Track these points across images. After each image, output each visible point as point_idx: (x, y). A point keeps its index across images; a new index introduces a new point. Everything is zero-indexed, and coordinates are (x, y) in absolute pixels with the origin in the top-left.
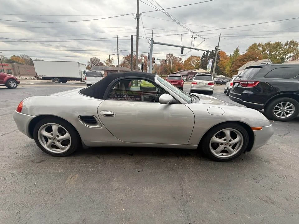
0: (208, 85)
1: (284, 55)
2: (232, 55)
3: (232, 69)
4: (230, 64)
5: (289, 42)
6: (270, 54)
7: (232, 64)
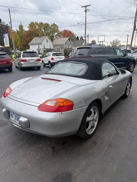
0: (37, 61)
1: (53, 34)
2: (18, 30)
3: (22, 43)
4: (19, 39)
5: (53, 24)
6: (45, 31)
7: (21, 39)
